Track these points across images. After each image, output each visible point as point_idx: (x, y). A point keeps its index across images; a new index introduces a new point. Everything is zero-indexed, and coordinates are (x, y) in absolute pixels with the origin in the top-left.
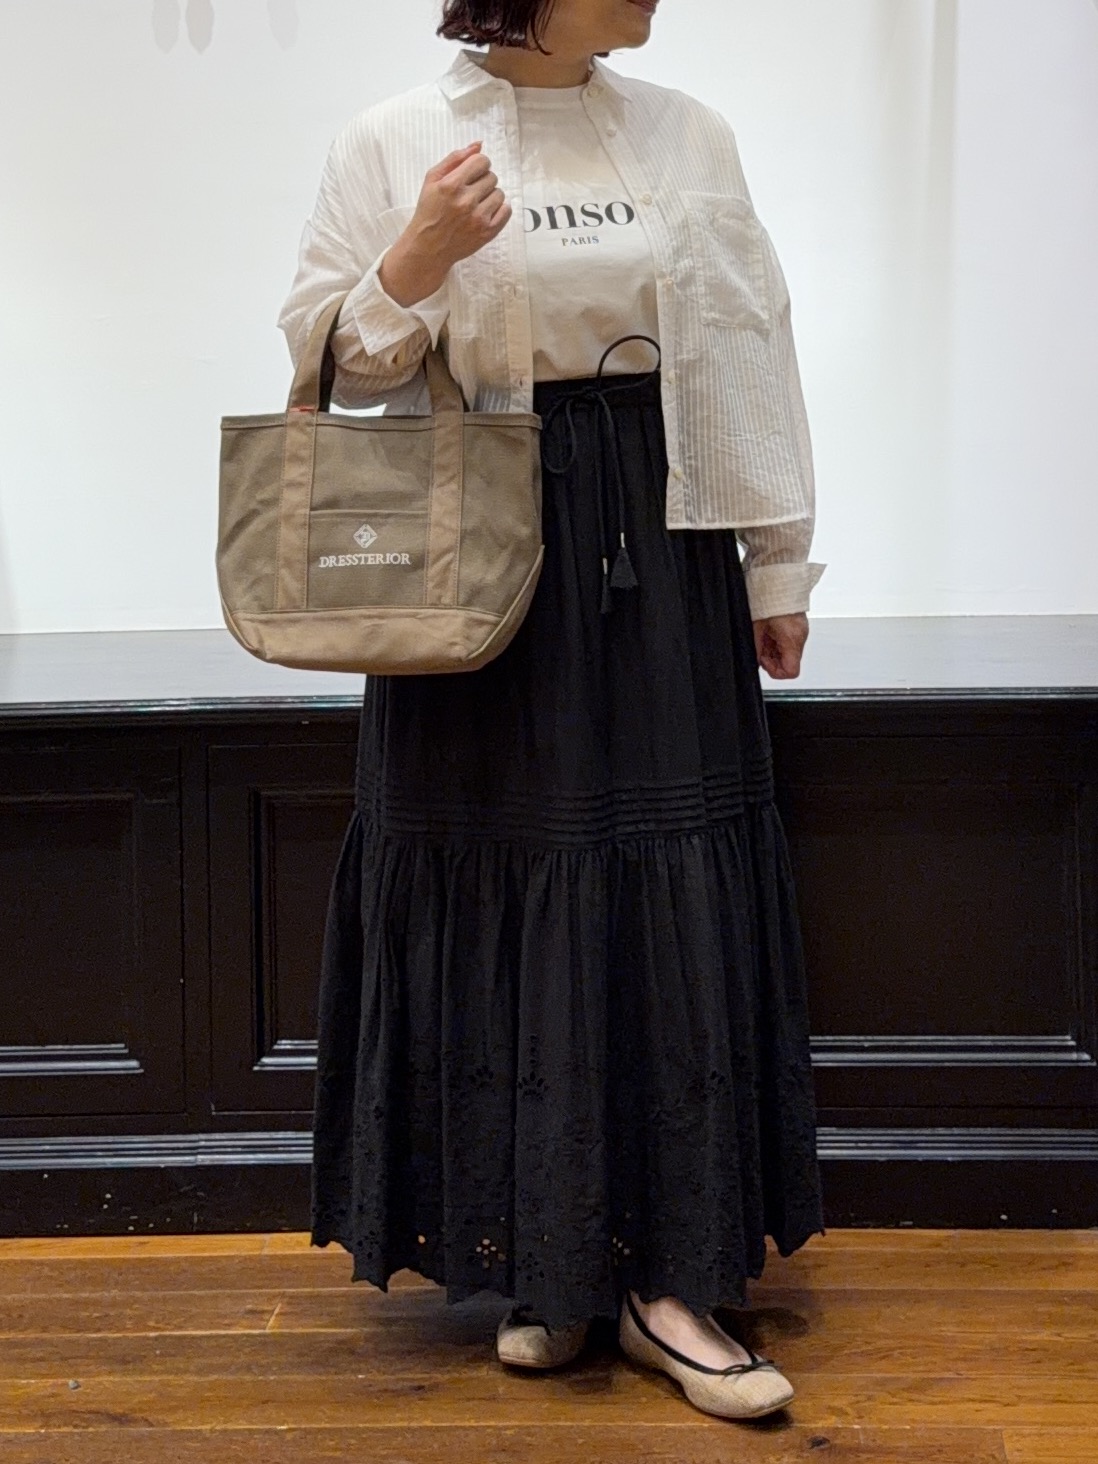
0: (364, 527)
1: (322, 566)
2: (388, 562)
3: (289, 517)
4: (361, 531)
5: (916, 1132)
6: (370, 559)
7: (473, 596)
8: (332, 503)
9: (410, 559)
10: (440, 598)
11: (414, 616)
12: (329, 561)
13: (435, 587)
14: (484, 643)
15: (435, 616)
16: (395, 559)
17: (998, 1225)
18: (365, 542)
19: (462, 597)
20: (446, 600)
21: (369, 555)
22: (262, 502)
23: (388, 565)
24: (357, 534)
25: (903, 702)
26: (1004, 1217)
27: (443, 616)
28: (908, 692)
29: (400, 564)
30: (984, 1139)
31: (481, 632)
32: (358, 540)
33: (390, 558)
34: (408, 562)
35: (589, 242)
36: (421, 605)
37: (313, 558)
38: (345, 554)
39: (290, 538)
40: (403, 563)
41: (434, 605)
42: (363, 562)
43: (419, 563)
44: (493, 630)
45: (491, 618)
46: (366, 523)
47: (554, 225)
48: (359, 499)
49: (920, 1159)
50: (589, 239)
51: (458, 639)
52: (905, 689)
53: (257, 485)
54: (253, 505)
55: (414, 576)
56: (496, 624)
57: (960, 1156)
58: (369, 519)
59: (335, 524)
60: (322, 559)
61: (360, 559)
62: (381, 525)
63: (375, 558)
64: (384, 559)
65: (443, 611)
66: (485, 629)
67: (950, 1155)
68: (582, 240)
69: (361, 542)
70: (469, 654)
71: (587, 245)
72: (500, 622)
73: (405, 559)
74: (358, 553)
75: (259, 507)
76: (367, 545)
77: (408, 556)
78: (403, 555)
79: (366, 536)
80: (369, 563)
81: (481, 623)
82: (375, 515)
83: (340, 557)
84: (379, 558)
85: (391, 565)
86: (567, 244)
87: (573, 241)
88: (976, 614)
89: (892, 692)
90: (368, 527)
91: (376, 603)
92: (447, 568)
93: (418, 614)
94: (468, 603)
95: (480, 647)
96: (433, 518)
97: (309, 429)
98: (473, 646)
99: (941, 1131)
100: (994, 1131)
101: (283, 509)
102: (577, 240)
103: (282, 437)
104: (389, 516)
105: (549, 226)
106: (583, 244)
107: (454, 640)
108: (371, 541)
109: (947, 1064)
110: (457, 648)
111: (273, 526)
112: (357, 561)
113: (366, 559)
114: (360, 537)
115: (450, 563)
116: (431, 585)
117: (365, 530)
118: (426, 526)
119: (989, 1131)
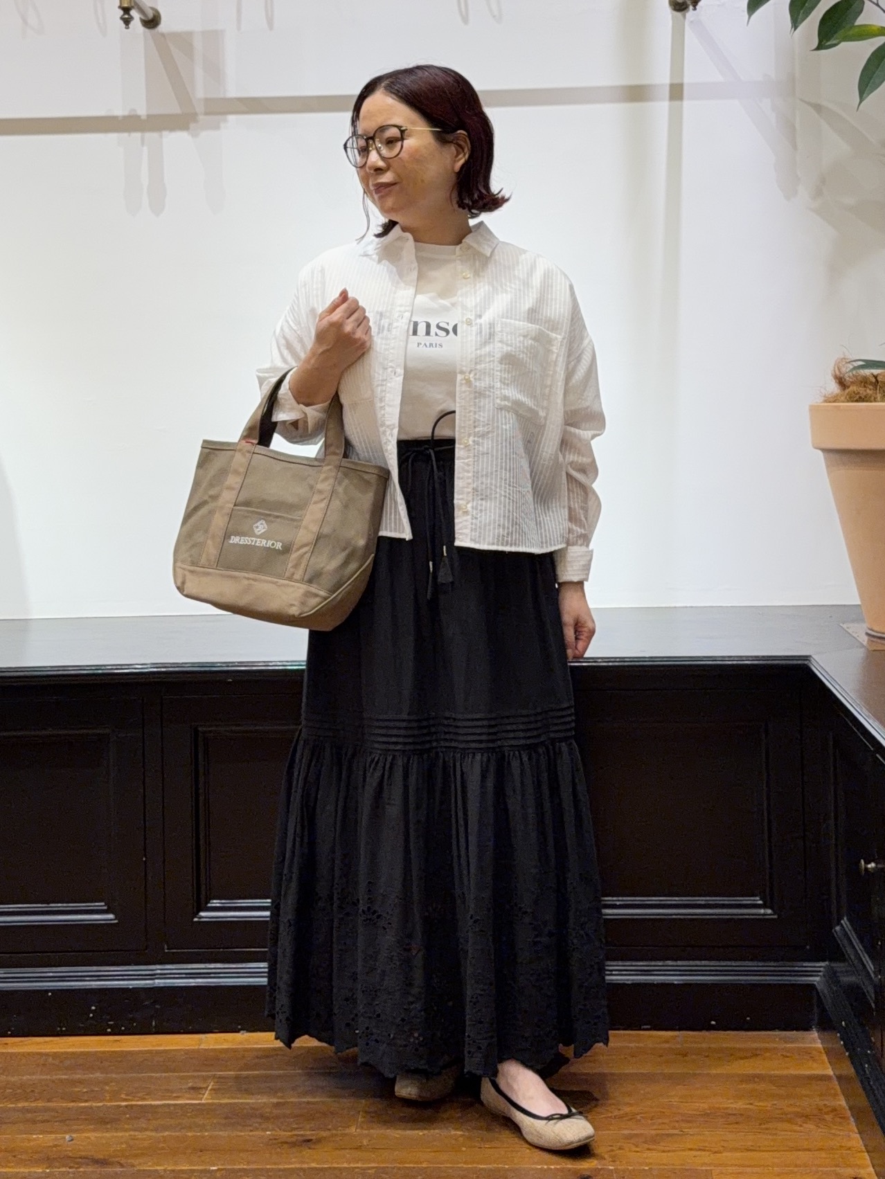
0: (261, 522)
1: (231, 542)
2: (268, 546)
3: (222, 508)
4: (258, 524)
6: (258, 542)
7: (314, 577)
8: (247, 503)
9: (281, 547)
10: (293, 574)
11: (275, 583)
12: (235, 540)
13: (292, 567)
14: (313, 609)
15: (288, 585)
16: (273, 544)
18: (259, 531)
19: (306, 578)
20: (297, 576)
21: (259, 540)
22: (211, 497)
23: (267, 548)
24: (256, 525)
27: (293, 586)
29: (275, 548)
31: (314, 601)
32: (255, 529)
33: (270, 543)
34: (281, 549)
35: (436, 347)
36: (280, 576)
37: (227, 536)
38: (245, 536)
39: (219, 521)
40: (277, 548)
41: (288, 579)
42: (253, 544)
43: (287, 550)
44: (322, 602)
45: (322, 594)
46: (263, 519)
47: (415, 333)
48: (263, 503)
50: (436, 344)
51: (296, 603)
53: (211, 485)
54: (206, 498)
55: (282, 557)
56: (325, 599)
58: (266, 517)
59: (246, 517)
60: (232, 537)
61: (252, 541)
62: (272, 522)
63: (261, 542)
64: (266, 544)
65: (293, 583)
66: (317, 600)
68: (431, 345)
69: (256, 531)
70: (299, 613)
71: (434, 349)
72: (329, 597)
73: (279, 546)
74: (252, 537)
75: (209, 500)
76: (260, 533)
77: (281, 544)
78: (278, 543)
79: (261, 527)
80: (257, 544)
81: (316, 595)
82: (270, 515)
83: (242, 538)
84: (264, 542)
85: (269, 548)
86: (421, 346)
87: (425, 344)
90: (264, 522)
91: (255, 571)
92: (302, 556)
93: (277, 582)
94: (310, 581)
95: (310, 611)
96: (304, 523)
97: (248, 455)
98: (306, 609)
101: (220, 502)
102: (428, 345)
103: (233, 457)
104: (277, 517)
106: (431, 348)
107: (294, 603)
108: (263, 531)
110: (293, 607)
111: (211, 512)
112: (250, 542)
113: (256, 542)
114: (257, 527)
115: (305, 553)
116: (290, 565)
117: (262, 524)
118: (298, 527)
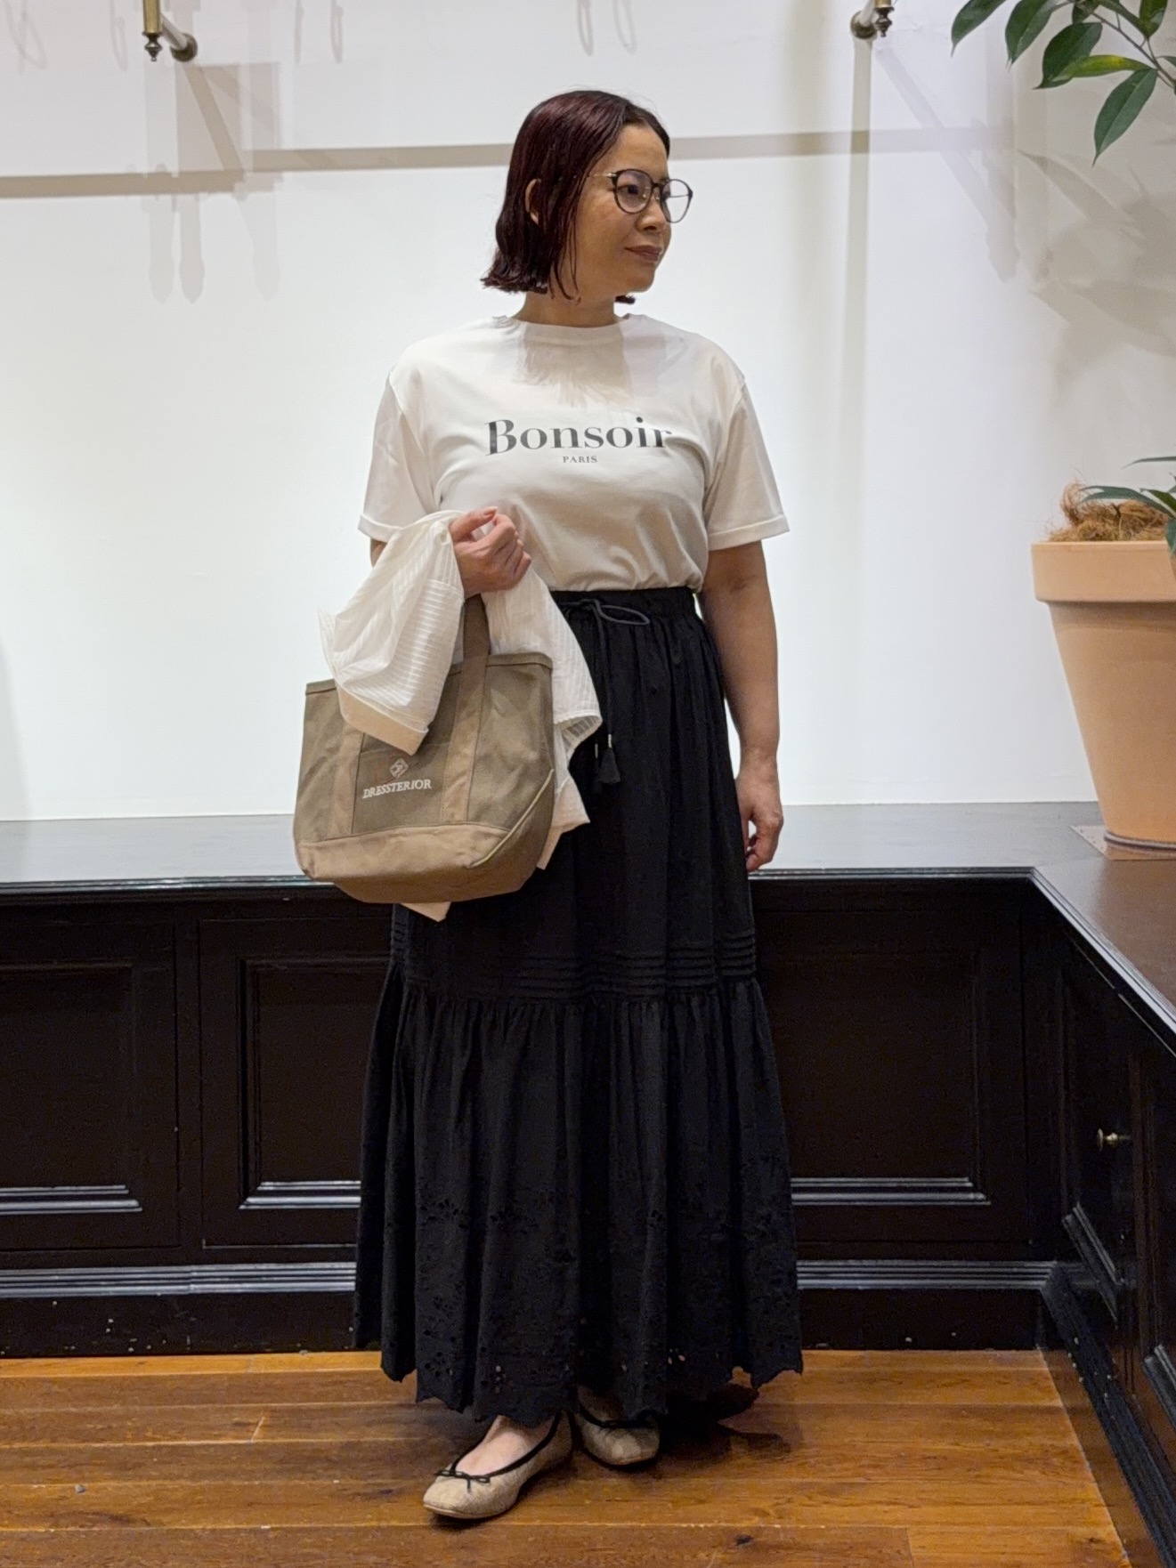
0: (398, 761)
1: (365, 796)
2: (413, 788)
3: (345, 759)
4: (396, 765)
5: (831, 1263)
6: (399, 787)
7: (481, 813)
9: (431, 785)
10: (453, 815)
11: (431, 832)
12: (371, 792)
13: (450, 806)
14: (488, 854)
15: (446, 832)
16: (419, 784)
17: (903, 1346)
18: (398, 773)
19: (471, 815)
20: (458, 817)
21: (398, 783)
23: (412, 791)
24: (392, 768)
25: (820, 881)
26: (908, 1339)
27: (456, 830)
28: (824, 872)
29: (422, 790)
30: (890, 1270)
31: (488, 843)
32: (392, 772)
33: (414, 784)
34: (430, 787)
35: (588, 461)
36: (437, 822)
37: (359, 791)
38: (382, 784)
39: (345, 777)
40: (425, 788)
41: (448, 823)
42: (393, 790)
43: (438, 787)
44: (499, 842)
45: (497, 831)
47: (558, 444)
49: (834, 1288)
50: (588, 458)
51: (466, 851)
52: (820, 870)
54: (322, 754)
55: (433, 799)
56: (502, 837)
57: (870, 1285)
60: (366, 791)
61: (391, 787)
63: (403, 785)
64: (410, 786)
65: (455, 827)
66: (492, 841)
67: (861, 1284)
68: (581, 459)
69: (394, 774)
70: (472, 863)
71: (586, 464)
72: (506, 835)
73: (427, 784)
74: (391, 782)
76: (399, 775)
77: (429, 782)
78: (426, 781)
79: (399, 768)
80: (398, 790)
81: (488, 835)
83: (378, 787)
84: (406, 784)
85: (415, 789)
86: (568, 461)
87: (573, 459)
88: (883, 802)
89: (809, 872)
90: (402, 761)
92: (460, 789)
93: (435, 831)
94: (477, 818)
95: (486, 856)
96: (452, 748)
98: (478, 856)
99: (852, 1262)
100: (900, 1262)
102: (577, 459)
105: (553, 444)
106: (582, 463)
107: (461, 850)
108: (403, 772)
109: (858, 1203)
110: (463, 857)
111: (333, 770)
112: (389, 789)
113: (397, 787)
114: (395, 769)
115: (462, 786)
116: (447, 805)
117: (400, 764)
118: (445, 755)
119: (895, 1262)
